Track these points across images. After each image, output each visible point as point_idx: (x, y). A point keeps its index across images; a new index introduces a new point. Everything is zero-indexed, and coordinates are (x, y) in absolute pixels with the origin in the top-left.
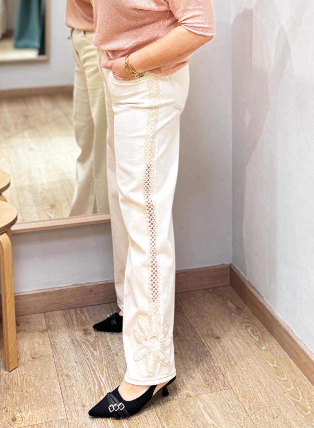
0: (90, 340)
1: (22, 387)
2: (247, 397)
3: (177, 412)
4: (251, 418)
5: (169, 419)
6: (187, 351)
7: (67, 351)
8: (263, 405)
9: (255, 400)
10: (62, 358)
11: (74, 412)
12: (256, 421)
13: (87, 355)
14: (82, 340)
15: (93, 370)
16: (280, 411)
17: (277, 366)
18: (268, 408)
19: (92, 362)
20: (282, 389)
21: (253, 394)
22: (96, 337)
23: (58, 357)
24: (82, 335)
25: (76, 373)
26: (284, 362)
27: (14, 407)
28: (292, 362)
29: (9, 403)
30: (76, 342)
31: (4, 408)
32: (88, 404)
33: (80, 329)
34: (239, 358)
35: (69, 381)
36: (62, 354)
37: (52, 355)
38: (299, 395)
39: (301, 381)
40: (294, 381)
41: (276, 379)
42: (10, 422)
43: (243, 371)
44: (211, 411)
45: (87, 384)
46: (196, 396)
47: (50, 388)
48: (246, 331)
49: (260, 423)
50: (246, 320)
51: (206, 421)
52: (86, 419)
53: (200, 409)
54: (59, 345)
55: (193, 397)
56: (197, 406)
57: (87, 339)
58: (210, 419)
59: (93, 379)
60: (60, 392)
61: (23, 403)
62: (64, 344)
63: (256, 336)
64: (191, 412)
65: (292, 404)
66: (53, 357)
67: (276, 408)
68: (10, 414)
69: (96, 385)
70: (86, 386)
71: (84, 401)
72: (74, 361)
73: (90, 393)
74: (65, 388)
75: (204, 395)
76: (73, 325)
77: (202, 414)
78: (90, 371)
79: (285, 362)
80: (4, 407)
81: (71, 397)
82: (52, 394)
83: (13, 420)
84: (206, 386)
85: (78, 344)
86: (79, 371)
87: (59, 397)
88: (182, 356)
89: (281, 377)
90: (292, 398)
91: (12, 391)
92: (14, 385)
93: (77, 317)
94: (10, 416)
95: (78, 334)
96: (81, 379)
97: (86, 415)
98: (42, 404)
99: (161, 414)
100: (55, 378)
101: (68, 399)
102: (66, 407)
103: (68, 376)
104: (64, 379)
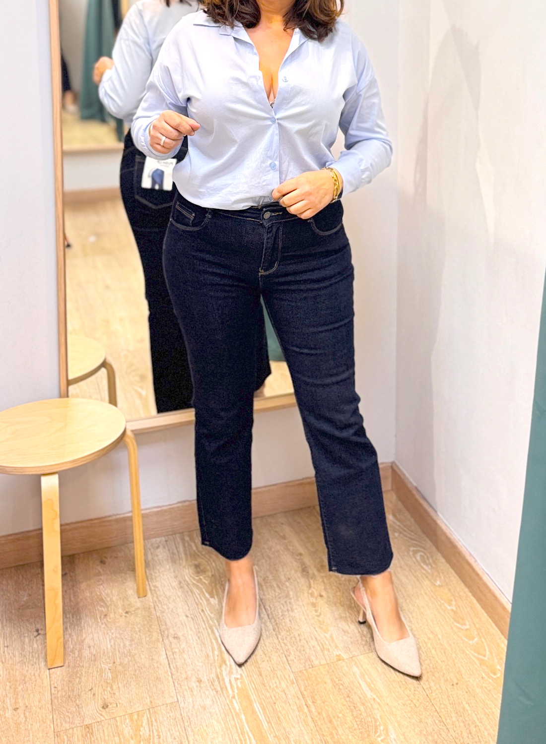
0: (204, 581)
1: (114, 658)
3: (325, 683)
4: (423, 688)
5: (316, 695)
6: (337, 592)
7: (174, 600)
8: (438, 667)
9: (428, 660)
10: (167, 611)
11: (187, 691)
12: (430, 691)
13: (201, 604)
14: (193, 581)
15: (211, 627)
16: (461, 675)
17: (456, 608)
18: (445, 671)
19: (209, 615)
20: (463, 642)
21: (425, 652)
22: (213, 575)
23: (160, 608)
24: (193, 574)
25: (187, 632)
26: (464, 602)
27: (104, 688)
28: (475, 601)
29: (97, 682)
30: (185, 586)
31: (91, 690)
32: (205, 678)
33: (190, 565)
34: (406, 600)
35: (178, 644)
36: (166, 604)
37: (153, 606)
38: (485, 650)
39: (488, 629)
40: (478, 629)
41: (454, 628)
42: (100, 711)
43: (412, 619)
44: (371, 679)
45: (203, 649)
46: (350, 659)
47: (152, 656)
48: (414, 559)
49: (436, 694)
50: (414, 542)
51: (365, 694)
52: (203, 701)
53: (356, 677)
54: (161, 590)
55: (346, 660)
56: (352, 673)
57: (201, 579)
58: (369, 691)
59: (211, 640)
60: (167, 662)
61: (116, 681)
62: (169, 589)
63: (427, 565)
64: (344, 683)
65: (476, 664)
66: (154, 610)
67: (456, 670)
68: (99, 698)
69: (215, 650)
70: (202, 651)
71: (199, 673)
72: (183, 614)
73: (207, 661)
74: (173, 655)
75: (360, 657)
76: (179, 560)
77: (358, 685)
78: (206, 628)
79: (466, 603)
80: (91, 688)
81: (182, 669)
82: (156, 665)
83: (103, 707)
84: (363, 643)
85: (189, 588)
86: (191, 630)
87: (166, 669)
88: (329, 600)
89: (462, 624)
90: (476, 655)
91: (100, 663)
92: (102, 655)
93: (184, 546)
94: (100, 701)
95: (188, 573)
96: (195, 641)
97: (203, 695)
98: (142, 681)
99: (305, 688)
100: (159, 642)
101: (177, 672)
102: (176, 684)
103: (176, 637)
104: (171, 643)
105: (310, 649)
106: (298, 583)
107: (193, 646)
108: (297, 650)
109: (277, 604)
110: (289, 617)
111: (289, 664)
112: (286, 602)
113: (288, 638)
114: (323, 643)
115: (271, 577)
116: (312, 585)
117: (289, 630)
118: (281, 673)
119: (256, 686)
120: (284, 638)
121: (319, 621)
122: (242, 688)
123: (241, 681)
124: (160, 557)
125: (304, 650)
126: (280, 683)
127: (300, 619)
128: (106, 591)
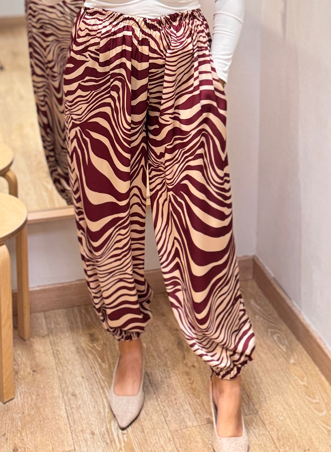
0: (97, 348)
1: (23, 409)
2: (275, 424)
3: (197, 442)
7: (72, 362)
8: (293, 434)
9: (284, 427)
10: (66, 372)
11: (82, 441)
13: (94, 367)
14: (88, 348)
15: (102, 388)
16: (312, 442)
17: (308, 384)
18: (298, 439)
20: (314, 414)
22: (104, 344)
23: (61, 369)
24: (88, 341)
25: (83, 390)
26: (314, 379)
27: (15, 434)
29: (9, 429)
30: (82, 351)
32: (97, 430)
33: (86, 334)
34: (265, 374)
35: (76, 401)
36: (66, 366)
37: (55, 367)
40: (326, 404)
41: (306, 401)
43: (270, 391)
45: (96, 406)
47: (54, 410)
48: (272, 339)
50: (272, 324)
54: (62, 354)
57: (94, 347)
59: (102, 399)
60: (66, 415)
61: (25, 429)
62: (69, 354)
63: (283, 345)
66: (56, 370)
67: (307, 438)
68: (11, 443)
69: (106, 408)
70: (95, 408)
71: (93, 427)
72: (80, 375)
73: (99, 417)
76: (77, 329)
78: (99, 388)
79: (316, 380)
80: (4, 434)
81: (78, 422)
82: (57, 417)
83: (14, 450)
85: (84, 353)
86: (86, 389)
87: (65, 421)
88: (200, 370)
89: (312, 398)
90: (324, 425)
91: (12, 413)
92: (13, 406)
93: (81, 317)
94: (11, 445)
95: (84, 341)
96: (89, 398)
97: (95, 445)
98: (46, 430)
99: (180, 445)
100: (60, 398)
101: (75, 424)
102: (74, 435)
103: (74, 395)
104: (69, 399)
105: (184, 411)
106: (175, 354)
107: (87, 403)
108: (173, 412)
109: (157, 371)
110: (167, 383)
111: (167, 424)
112: (164, 370)
113: (166, 401)
114: (195, 408)
115: (152, 348)
116: (186, 357)
117: (167, 394)
118: (160, 431)
119: (139, 441)
120: (163, 400)
121: (192, 388)
122: (128, 442)
123: (126, 435)
124: (61, 326)
125: (179, 413)
126: (159, 440)
127: (176, 386)
128: (17, 352)
